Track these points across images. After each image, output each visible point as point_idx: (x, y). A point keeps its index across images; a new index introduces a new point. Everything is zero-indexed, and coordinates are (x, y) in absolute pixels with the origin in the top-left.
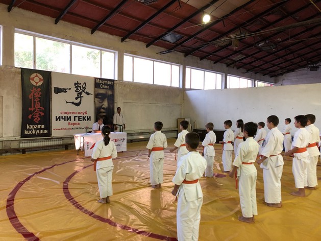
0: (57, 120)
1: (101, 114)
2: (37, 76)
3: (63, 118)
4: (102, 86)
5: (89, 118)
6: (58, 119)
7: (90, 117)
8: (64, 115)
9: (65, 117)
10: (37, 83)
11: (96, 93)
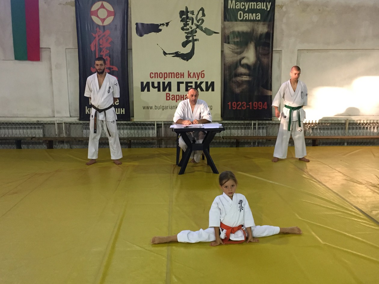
0: (143, 90)
1: (239, 79)
2: (102, 7)
3: (156, 85)
4: (240, 15)
5: (210, 86)
6: (145, 87)
7: (213, 83)
8: (156, 81)
9: (159, 83)
10: (103, 20)
11: (227, 32)
